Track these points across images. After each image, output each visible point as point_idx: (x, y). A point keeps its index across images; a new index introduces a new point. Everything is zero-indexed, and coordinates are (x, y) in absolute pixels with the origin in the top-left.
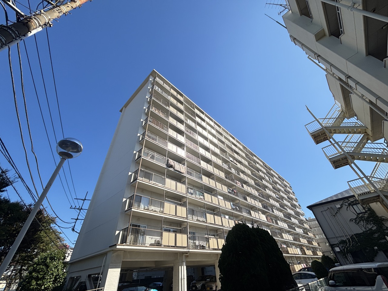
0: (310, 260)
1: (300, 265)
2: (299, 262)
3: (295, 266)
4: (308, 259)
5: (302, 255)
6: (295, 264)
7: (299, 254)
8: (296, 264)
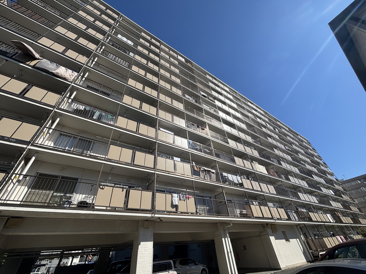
0: (351, 230)
1: (334, 238)
2: (332, 233)
3: (325, 239)
4: (346, 229)
5: (335, 223)
6: (325, 237)
7: (330, 222)
8: (327, 237)
